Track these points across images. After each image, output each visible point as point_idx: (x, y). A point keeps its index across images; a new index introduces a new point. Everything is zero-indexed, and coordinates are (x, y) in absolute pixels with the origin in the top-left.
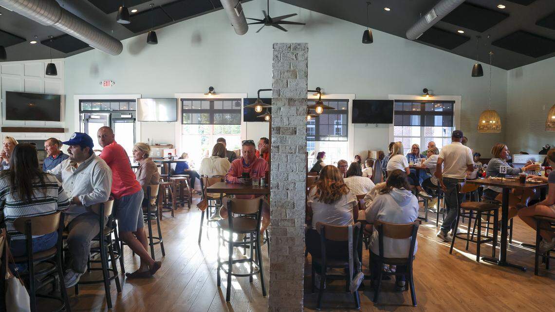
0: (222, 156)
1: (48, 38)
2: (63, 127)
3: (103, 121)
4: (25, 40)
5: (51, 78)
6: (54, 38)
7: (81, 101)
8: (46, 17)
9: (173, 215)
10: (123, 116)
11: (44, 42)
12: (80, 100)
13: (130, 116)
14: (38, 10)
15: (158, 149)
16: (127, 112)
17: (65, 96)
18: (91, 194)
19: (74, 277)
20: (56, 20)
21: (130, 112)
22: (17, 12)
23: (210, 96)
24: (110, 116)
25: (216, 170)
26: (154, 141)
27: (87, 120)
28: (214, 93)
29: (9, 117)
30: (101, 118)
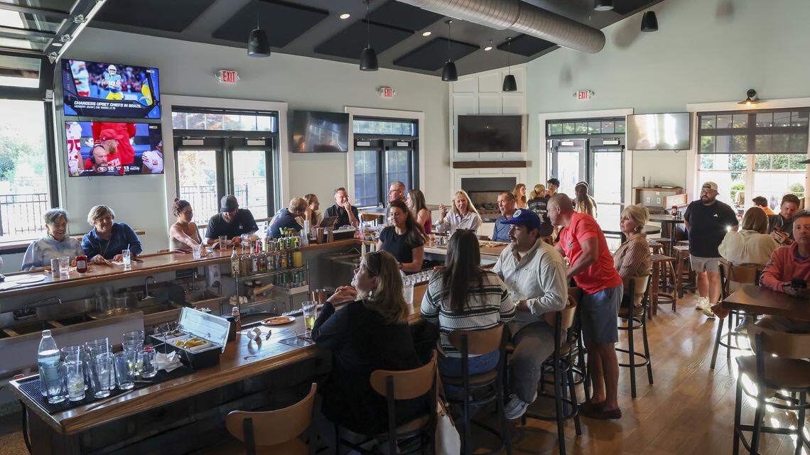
0: (761, 230)
1: (506, 41)
2: (525, 159)
3: (579, 148)
4: (479, 47)
5: (509, 95)
6: (513, 40)
7: (548, 122)
8: (501, 19)
9: (674, 308)
10: (605, 143)
11: (500, 47)
12: (546, 121)
13: (616, 142)
14: (491, 12)
15: (658, 193)
16: (612, 136)
17: (528, 116)
18: (542, 299)
19: (519, 407)
20: (514, 20)
21: (616, 136)
22: (467, 20)
23: (750, 106)
24: (588, 142)
25: (750, 254)
26: (652, 181)
27: (556, 148)
28: (757, 100)
29: (462, 148)
30: (575, 146)
